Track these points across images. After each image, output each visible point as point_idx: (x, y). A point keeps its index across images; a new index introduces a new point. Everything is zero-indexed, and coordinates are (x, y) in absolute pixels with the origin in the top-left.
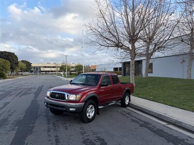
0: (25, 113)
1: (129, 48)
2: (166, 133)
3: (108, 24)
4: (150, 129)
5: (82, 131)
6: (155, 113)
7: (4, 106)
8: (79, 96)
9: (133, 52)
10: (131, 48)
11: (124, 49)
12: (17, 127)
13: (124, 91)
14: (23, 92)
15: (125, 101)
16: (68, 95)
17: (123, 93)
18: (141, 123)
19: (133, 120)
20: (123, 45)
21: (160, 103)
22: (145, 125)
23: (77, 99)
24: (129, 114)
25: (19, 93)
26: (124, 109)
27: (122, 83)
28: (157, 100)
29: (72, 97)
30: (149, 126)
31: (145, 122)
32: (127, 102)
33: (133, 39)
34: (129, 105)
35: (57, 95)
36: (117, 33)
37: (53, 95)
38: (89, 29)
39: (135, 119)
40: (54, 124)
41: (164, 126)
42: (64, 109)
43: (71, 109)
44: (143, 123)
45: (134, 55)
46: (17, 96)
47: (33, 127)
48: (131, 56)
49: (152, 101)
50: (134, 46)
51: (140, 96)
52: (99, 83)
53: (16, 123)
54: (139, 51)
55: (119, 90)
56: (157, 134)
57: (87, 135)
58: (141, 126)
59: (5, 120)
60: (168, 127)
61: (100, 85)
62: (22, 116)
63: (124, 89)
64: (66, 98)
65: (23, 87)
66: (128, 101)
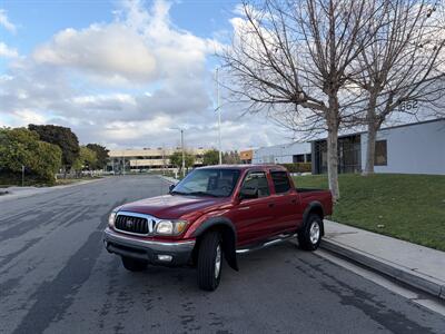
0: (64, 266)
1: (322, 103)
2: (414, 324)
3: (269, 47)
4: (368, 311)
5: (186, 313)
6: (386, 267)
7: (25, 248)
8: (180, 224)
9: (333, 115)
10: (327, 104)
11: (310, 106)
12: (32, 302)
13: (307, 210)
14: (80, 214)
15: (309, 235)
16: (154, 223)
17: (304, 216)
18: (344, 294)
19: (325, 286)
20: (307, 98)
21: (403, 239)
22: (357, 299)
23: (177, 231)
24: (316, 268)
26: (306, 256)
27: (299, 191)
28: (393, 232)
29: (165, 227)
30: (366, 301)
31: (357, 292)
32: (315, 237)
33: (332, 81)
34: (321, 244)
35: (129, 222)
36: (293, 69)
37: (121, 223)
38: (225, 63)
39: (329, 282)
40: (122, 294)
41: (409, 302)
42: (145, 257)
43: (161, 258)
44: (351, 294)
45: (335, 122)
46: (62, 223)
47: (70, 302)
48: (329, 123)
49: (382, 234)
50: (336, 99)
51: (350, 221)
52: (237, 190)
53: (34, 291)
54: (349, 111)
55: (293, 208)
56: (388, 327)
57: (197, 325)
58: (343, 303)
59: (13, 282)
60: (419, 307)
61: (238, 195)
62: (55, 273)
63: (307, 205)
64: (151, 230)
65: (83, 203)
66: (317, 235)
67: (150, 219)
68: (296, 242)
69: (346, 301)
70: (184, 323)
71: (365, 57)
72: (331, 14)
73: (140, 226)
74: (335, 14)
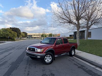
0: (17, 58)
1: (76, 23)
2: (94, 72)
3: (64, 10)
4: (84, 70)
5: (44, 69)
6: (89, 60)
7: (9, 55)
9: (78, 26)
10: (77, 24)
11: (73, 24)
12: (10, 66)
13: (71, 47)
15: (72, 53)
16: (37, 49)
17: (71, 49)
18: (79, 66)
19: (75, 64)
20: (72, 22)
21: (93, 54)
23: (42, 51)
24: (73, 60)
25: (18, 48)
26: (71, 57)
27: (70, 43)
28: (91, 53)
29: (39, 50)
30: (84, 68)
31: (82, 66)
32: (73, 53)
33: (78, 18)
34: (74, 55)
35: (31, 49)
36: (69, 15)
37: (29, 49)
39: (76, 63)
40: (30, 65)
41: (93, 68)
42: (34, 57)
43: (38, 57)
44: (80, 66)
45: (79, 28)
47: (18, 66)
48: (77, 28)
49: (89, 53)
50: (79, 22)
51: (82, 50)
52: (55, 42)
53: (11, 63)
54: (82, 25)
55: (68, 47)
56: (88, 73)
57: (46, 71)
58: (78, 68)
59: (6, 62)
60: (95, 69)
61: (56, 44)
62: (15, 60)
64: (36, 51)
66: (74, 53)
67: (36, 48)
68: (69, 54)
69: (79, 67)
70: (43, 71)
71: (86, 12)
72: (78, 3)
73: (34, 50)
74: (79, 3)
